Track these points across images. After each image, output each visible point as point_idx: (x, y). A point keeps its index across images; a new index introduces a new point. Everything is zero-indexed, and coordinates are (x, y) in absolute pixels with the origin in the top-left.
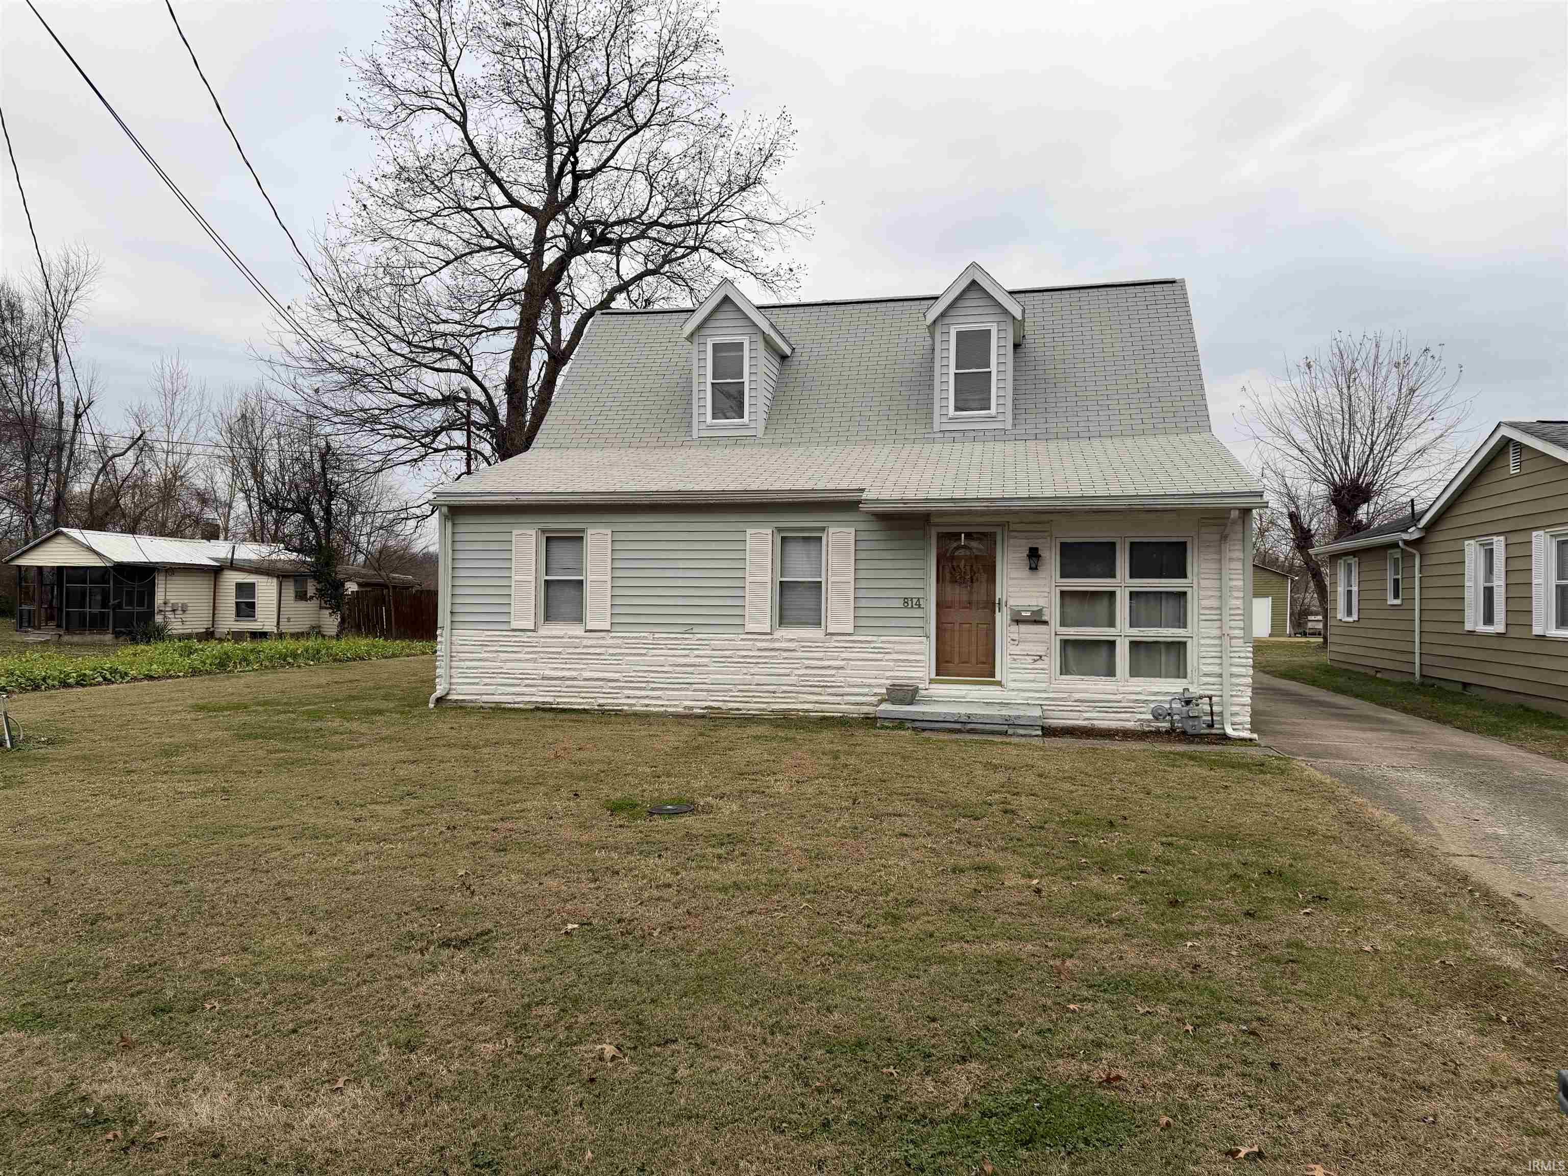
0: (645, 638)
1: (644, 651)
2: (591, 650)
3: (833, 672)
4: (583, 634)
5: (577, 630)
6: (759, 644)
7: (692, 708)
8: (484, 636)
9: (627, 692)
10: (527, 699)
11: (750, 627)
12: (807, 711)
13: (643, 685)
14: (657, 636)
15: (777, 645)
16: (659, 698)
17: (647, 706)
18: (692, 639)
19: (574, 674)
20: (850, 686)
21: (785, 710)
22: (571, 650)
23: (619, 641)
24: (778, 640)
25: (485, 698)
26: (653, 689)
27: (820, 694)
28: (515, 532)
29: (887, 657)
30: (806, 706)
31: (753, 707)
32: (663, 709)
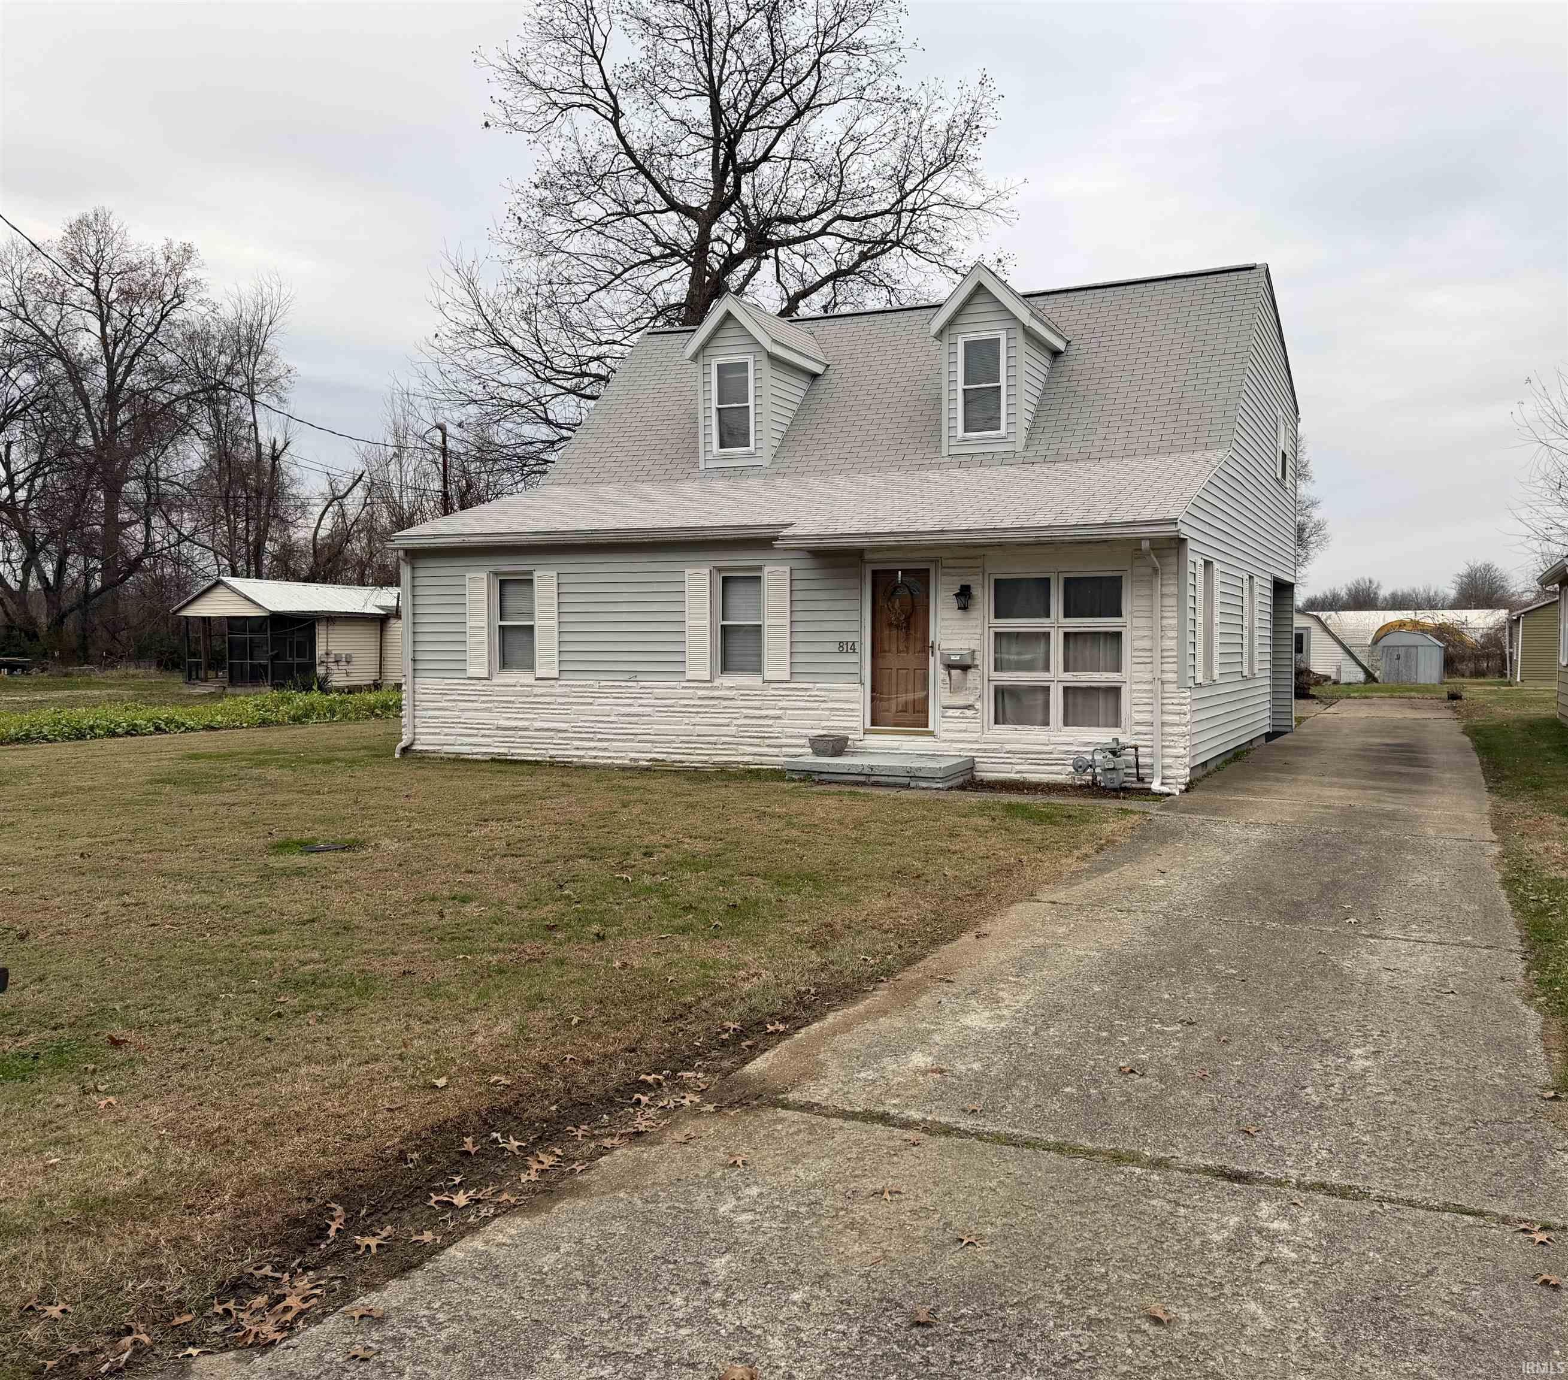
0: (591, 686)
1: (590, 700)
2: (541, 699)
3: (770, 722)
4: (533, 682)
5: (526, 678)
6: (700, 693)
7: (636, 760)
8: (443, 684)
9: (576, 743)
10: (484, 750)
11: (690, 674)
12: (747, 763)
13: (591, 736)
14: (603, 683)
15: (716, 693)
16: (605, 749)
17: (595, 757)
18: (636, 688)
19: (526, 724)
20: (787, 737)
21: (726, 763)
22: (523, 699)
23: (567, 689)
24: (717, 688)
25: (447, 749)
26: (600, 740)
27: (759, 746)
28: (468, 576)
29: (823, 705)
30: (746, 759)
31: (695, 759)
32: (610, 761)
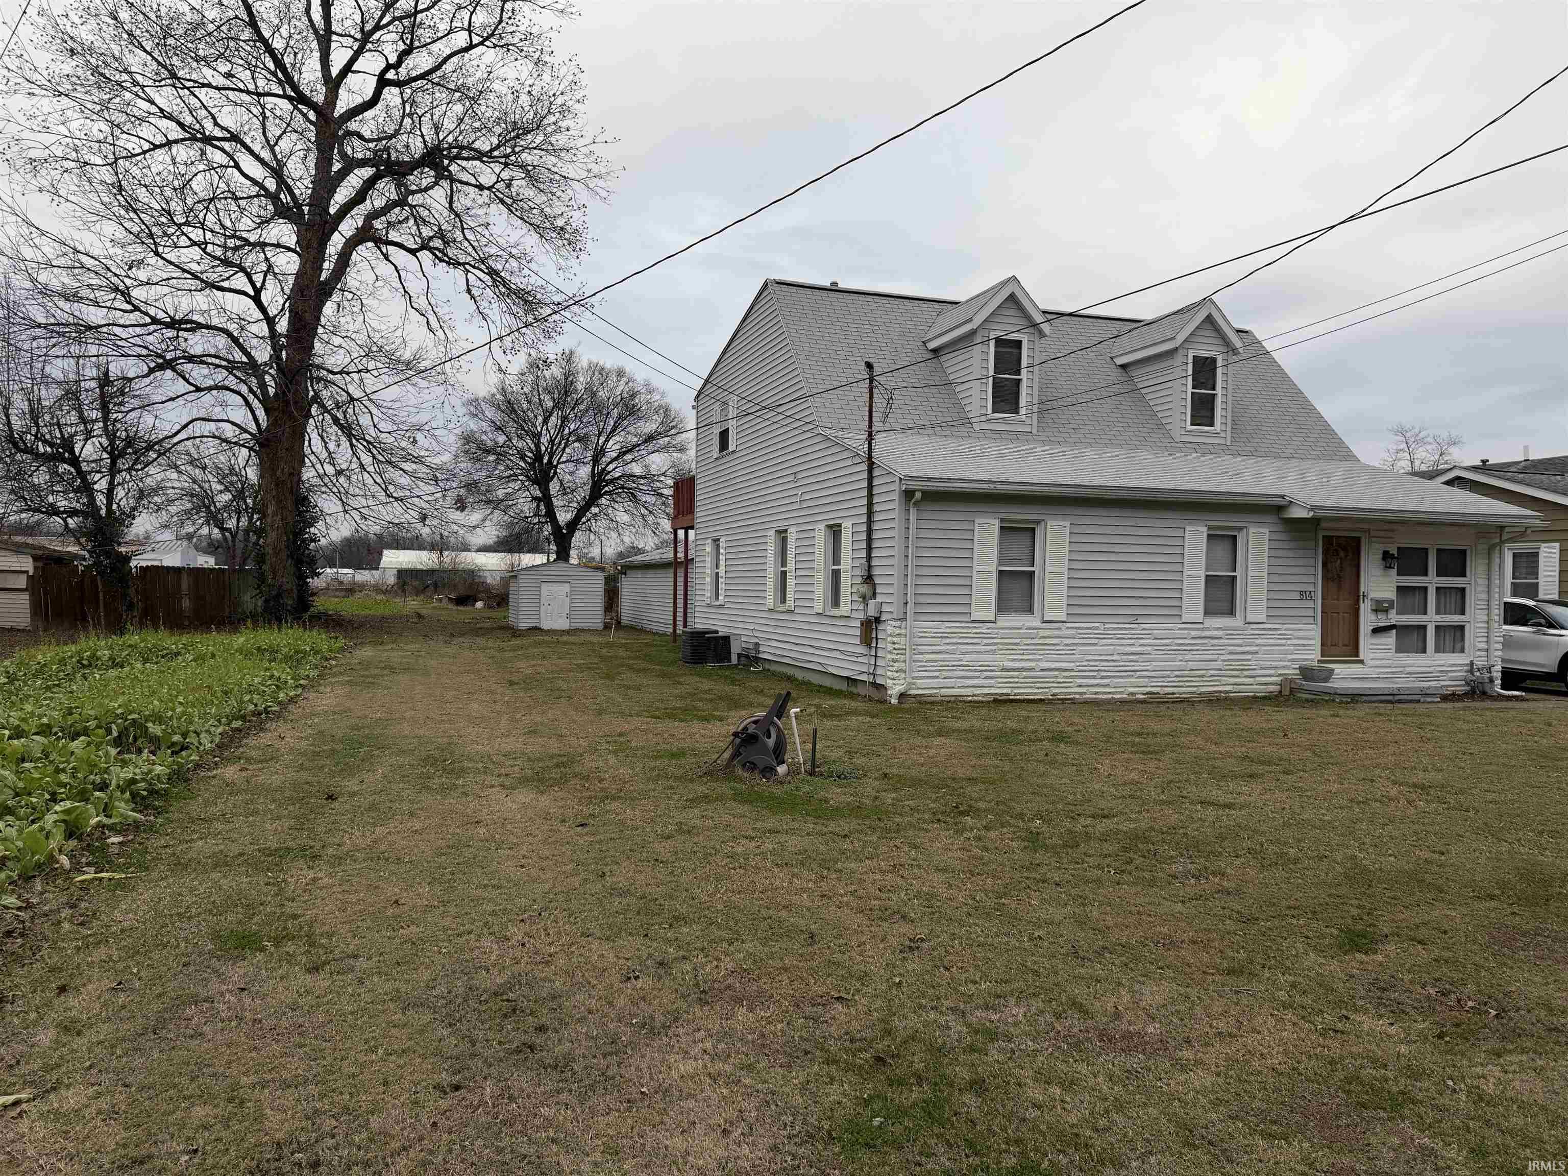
0: (1097, 628)
1: (1096, 641)
2: (1048, 641)
3: (1249, 657)
4: (1039, 624)
5: (1033, 621)
6: (1193, 633)
7: (1133, 694)
8: (943, 628)
9: (1079, 681)
10: (986, 691)
11: (1186, 617)
12: (1227, 692)
13: (1095, 674)
14: (1107, 626)
15: (1207, 633)
16: (1107, 685)
17: (1096, 693)
18: (1138, 629)
19: (1033, 664)
20: (1262, 668)
21: (1210, 692)
22: (1029, 641)
23: (1073, 632)
24: (1208, 629)
25: (944, 692)
26: (1102, 678)
27: (1238, 677)
28: (977, 521)
29: (1289, 642)
30: (1227, 688)
31: (1184, 691)
32: (1110, 696)
